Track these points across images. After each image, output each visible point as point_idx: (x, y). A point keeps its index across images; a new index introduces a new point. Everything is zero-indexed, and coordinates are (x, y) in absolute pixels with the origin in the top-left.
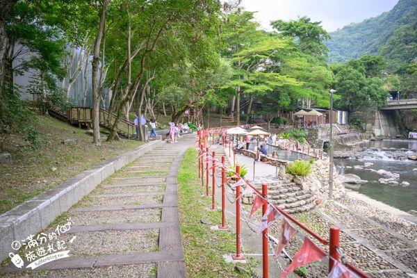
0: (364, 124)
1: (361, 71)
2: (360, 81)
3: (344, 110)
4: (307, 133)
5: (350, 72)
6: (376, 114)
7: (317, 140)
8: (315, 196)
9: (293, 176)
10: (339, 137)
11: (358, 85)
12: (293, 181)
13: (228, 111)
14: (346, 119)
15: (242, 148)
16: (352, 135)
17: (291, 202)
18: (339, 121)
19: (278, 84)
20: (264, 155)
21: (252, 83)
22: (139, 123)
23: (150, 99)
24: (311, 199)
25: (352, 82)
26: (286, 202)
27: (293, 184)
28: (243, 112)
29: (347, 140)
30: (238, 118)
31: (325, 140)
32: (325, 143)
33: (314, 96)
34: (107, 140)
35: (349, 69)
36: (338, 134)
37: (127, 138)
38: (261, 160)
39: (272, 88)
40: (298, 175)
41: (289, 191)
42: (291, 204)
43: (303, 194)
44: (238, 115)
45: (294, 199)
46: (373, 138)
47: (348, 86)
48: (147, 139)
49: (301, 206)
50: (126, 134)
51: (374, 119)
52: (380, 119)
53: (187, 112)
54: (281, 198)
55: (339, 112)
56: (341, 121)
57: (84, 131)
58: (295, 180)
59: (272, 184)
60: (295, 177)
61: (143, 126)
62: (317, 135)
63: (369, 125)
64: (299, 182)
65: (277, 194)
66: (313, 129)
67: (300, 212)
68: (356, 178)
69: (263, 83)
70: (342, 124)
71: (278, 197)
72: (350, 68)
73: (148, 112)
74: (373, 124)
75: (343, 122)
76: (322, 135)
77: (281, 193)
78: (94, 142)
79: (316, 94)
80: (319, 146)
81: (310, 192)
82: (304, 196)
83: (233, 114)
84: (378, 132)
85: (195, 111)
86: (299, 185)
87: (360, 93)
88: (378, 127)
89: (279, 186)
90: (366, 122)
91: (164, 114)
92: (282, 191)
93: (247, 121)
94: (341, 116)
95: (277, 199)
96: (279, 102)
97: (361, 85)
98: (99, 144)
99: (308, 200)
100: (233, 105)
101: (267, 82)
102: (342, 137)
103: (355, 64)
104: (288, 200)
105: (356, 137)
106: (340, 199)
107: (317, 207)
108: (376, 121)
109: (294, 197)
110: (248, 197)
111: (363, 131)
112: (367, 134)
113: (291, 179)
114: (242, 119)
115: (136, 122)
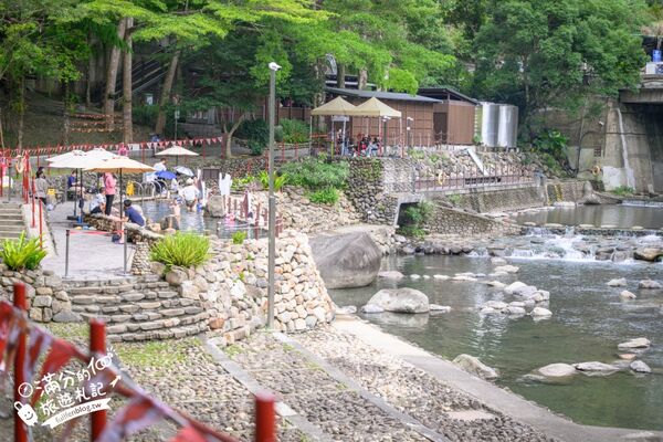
0: (573, 149)
2: (551, 7)
3: (508, 102)
4: (345, 173)
6: (611, 116)
7: (379, 196)
8: (210, 311)
9: (163, 267)
10: (463, 190)
11: (543, 18)
12: (163, 278)
13: (97, 95)
14: (511, 127)
15: (97, 210)
16: (522, 183)
17: (144, 321)
18: (485, 139)
21: (163, 6)
24: (203, 315)
25: (525, 7)
26: (133, 320)
27: (163, 284)
28: (150, 99)
29: (492, 200)
30: (128, 119)
31: (402, 198)
32: (404, 206)
33: (363, 56)
36: (467, 181)
38: (130, 240)
39: (224, 25)
40: (176, 264)
41: (145, 299)
42: (142, 324)
43: (180, 305)
44: (129, 109)
45: (153, 315)
46: (592, 196)
49: (165, 328)
51: (602, 133)
52: (620, 134)
54: (121, 311)
55: (486, 107)
58: (168, 276)
59: (109, 282)
60: (169, 269)
62: (378, 182)
63: (587, 153)
64: (175, 280)
65: (116, 304)
66: (367, 163)
67: (160, 339)
68: (415, 297)
70: (495, 149)
71: (115, 309)
74: (598, 151)
75: (503, 141)
76: (395, 182)
77: (125, 301)
79: (370, 50)
80: (385, 217)
81: (200, 304)
82: (182, 311)
83: (110, 104)
84: (612, 177)
86: (176, 286)
87: (549, 47)
88: (614, 160)
89: (126, 285)
90: (578, 142)
92: (127, 297)
93: (159, 130)
94: (493, 122)
95: (112, 313)
96: (254, 70)
97: (555, 21)
99: (189, 319)
100: (114, 72)
101: (213, 5)
104: (137, 316)
105: (533, 193)
106: (304, 332)
107: (210, 333)
108: (610, 140)
109: (156, 309)
110: (43, 307)
111: (570, 172)
112: (582, 182)
113: (160, 273)
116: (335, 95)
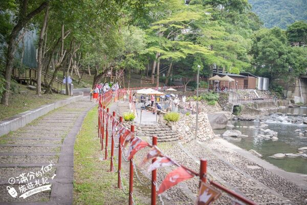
0: (285, 91)
1: (283, 40)
2: (279, 50)
3: (266, 77)
4: (218, 97)
5: (271, 40)
6: (297, 82)
7: (228, 103)
8: (179, 134)
9: (167, 121)
10: (252, 102)
11: (277, 53)
12: (167, 125)
13: (150, 73)
14: (267, 84)
15: (149, 105)
16: (270, 100)
18: (259, 88)
19: (191, 52)
20: (159, 110)
21: (168, 49)
22: (67, 82)
23: (75, 62)
24: (177, 135)
25: (272, 50)
28: (164, 75)
29: (261, 105)
30: (158, 80)
31: (234, 104)
32: (235, 106)
33: (224, 63)
34: (45, 93)
35: (271, 37)
36: (253, 99)
37: (57, 93)
38: (158, 114)
39: (185, 55)
40: (170, 121)
41: (162, 130)
42: (161, 137)
43: (171, 132)
44: (158, 78)
45: (164, 135)
46: (291, 105)
47: (268, 53)
48: (72, 94)
49: (167, 138)
50: (56, 90)
51: (294, 86)
52: (300, 87)
53: (109, 73)
54: (155, 133)
55: (260, 78)
56: (262, 87)
57: (26, 86)
59: (152, 125)
61: (70, 85)
62: (227, 99)
63: (289, 92)
64: (170, 125)
65: (153, 131)
66: (224, 94)
67: (165, 141)
68: (237, 132)
69: (178, 50)
70: (262, 91)
71: (153, 133)
72: (273, 37)
73: (74, 72)
74: (293, 92)
75: (264, 88)
76: (232, 99)
77: (156, 131)
78: (37, 94)
79: (226, 62)
80: (229, 109)
81: (177, 132)
82: (171, 134)
83: (153, 76)
84: (297, 100)
85: (117, 72)
86: (170, 127)
87: (279, 61)
88: (298, 94)
89: (156, 126)
90: (287, 89)
91: (88, 73)
92: (157, 129)
93: (166, 83)
94: (261, 83)
96: (193, 67)
97: (281, 54)
98: (40, 95)
99: (173, 136)
100: (154, 67)
101: (182, 49)
102: (256, 102)
103: (277, 32)
104: (159, 135)
105: (273, 103)
106: (205, 141)
107: (179, 140)
108: (297, 89)
109: (164, 133)
111: (284, 98)
112: (288, 101)
113: (166, 123)
114: (162, 81)
115: (64, 81)
116: (216, 74)
